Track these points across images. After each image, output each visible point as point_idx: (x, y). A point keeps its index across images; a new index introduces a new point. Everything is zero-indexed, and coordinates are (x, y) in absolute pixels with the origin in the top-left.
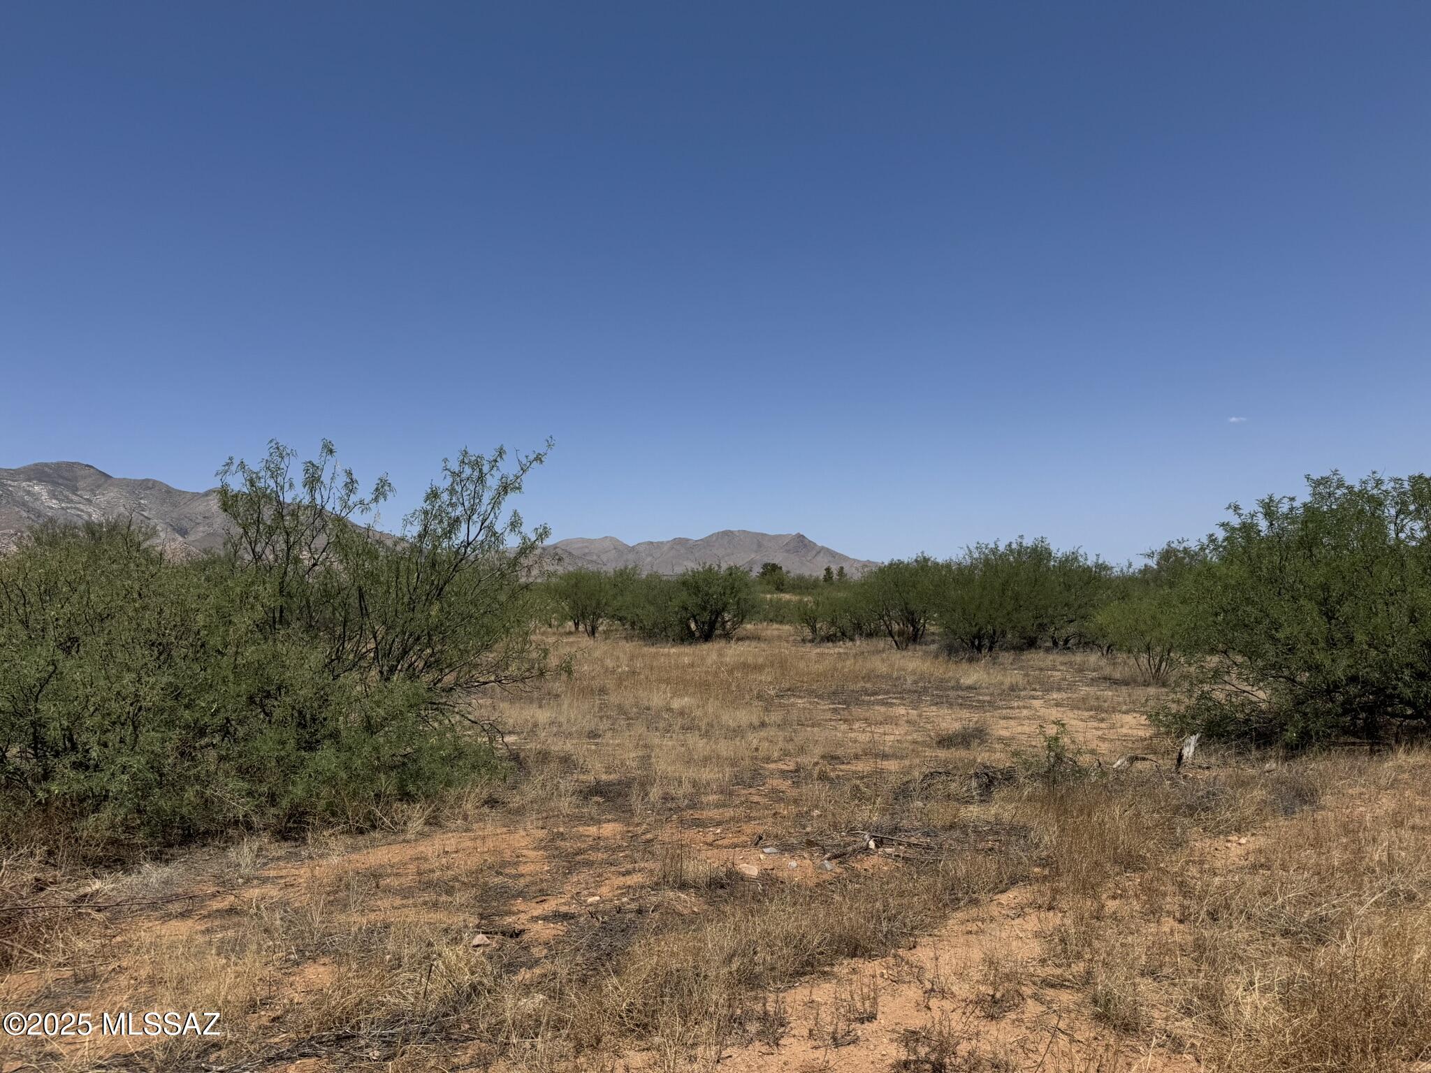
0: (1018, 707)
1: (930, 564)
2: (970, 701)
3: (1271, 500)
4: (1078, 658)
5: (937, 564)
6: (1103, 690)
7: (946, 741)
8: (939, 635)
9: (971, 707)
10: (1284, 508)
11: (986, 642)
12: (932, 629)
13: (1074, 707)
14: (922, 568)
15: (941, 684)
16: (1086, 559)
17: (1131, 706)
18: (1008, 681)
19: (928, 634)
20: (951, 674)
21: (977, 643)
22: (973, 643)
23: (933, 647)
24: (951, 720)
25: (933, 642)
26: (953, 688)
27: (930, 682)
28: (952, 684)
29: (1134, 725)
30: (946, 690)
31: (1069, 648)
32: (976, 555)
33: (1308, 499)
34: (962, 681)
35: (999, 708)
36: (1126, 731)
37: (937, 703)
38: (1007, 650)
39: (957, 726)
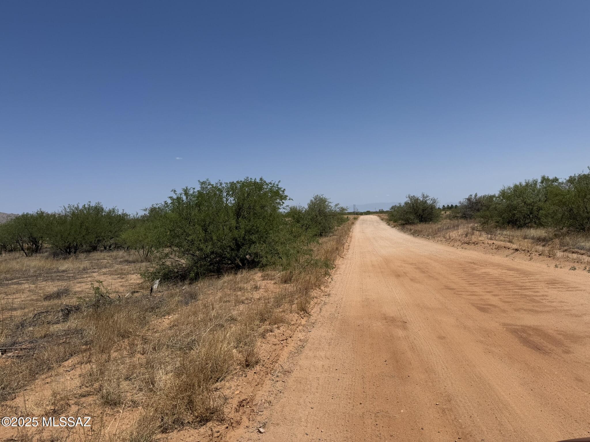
0: (86, 277)
1: (44, 215)
2: (63, 277)
3: (187, 189)
4: (114, 253)
5: (48, 214)
6: (124, 266)
7: (48, 297)
8: (49, 248)
9: (64, 280)
10: (191, 192)
11: (73, 250)
12: (45, 245)
13: (111, 274)
14: (40, 217)
15: (49, 271)
16: (118, 212)
17: (135, 271)
18: (82, 267)
19: (44, 248)
20: (54, 266)
21: (68, 251)
22: (66, 251)
23: (46, 254)
24: (52, 287)
25: (46, 251)
26: (55, 272)
27: (43, 271)
28: (55, 270)
29: (135, 279)
30: (51, 273)
31: (111, 250)
32: (68, 210)
33: (199, 189)
34: (60, 268)
35: (77, 278)
36: (132, 282)
37: (46, 280)
38: (83, 252)
39: (55, 289)
